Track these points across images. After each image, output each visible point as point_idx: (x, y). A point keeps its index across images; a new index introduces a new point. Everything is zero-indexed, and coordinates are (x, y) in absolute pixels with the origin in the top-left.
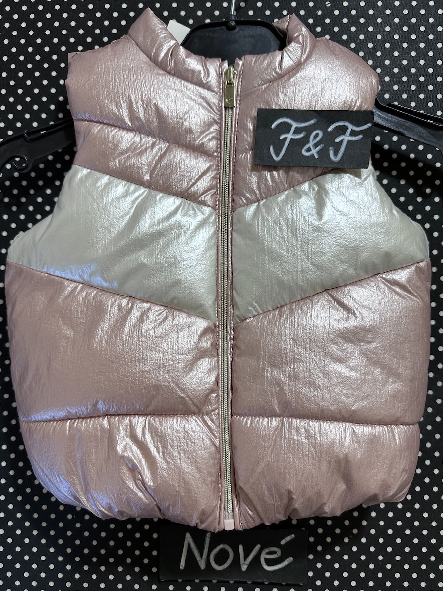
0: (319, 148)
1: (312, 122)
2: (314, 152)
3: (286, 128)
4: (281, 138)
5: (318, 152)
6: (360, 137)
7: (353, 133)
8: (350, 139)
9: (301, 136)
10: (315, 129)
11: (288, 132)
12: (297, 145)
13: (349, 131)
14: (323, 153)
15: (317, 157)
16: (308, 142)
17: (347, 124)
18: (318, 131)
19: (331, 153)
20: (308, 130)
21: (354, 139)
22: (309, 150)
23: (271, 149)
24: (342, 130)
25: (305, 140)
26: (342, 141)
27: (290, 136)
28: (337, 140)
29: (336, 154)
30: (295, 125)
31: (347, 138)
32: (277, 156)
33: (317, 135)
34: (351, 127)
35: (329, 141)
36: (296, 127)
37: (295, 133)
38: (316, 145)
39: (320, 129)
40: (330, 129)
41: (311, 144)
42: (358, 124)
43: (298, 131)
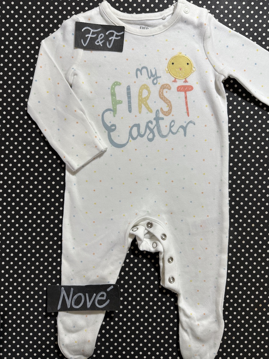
1: (99, 30)
2: (100, 43)
3: (88, 31)
4: (86, 36)
6: (119, 38)
8: (116, 38)
9: (95, 36)
11: (89, 34)
12: (93, 40)
13: (115, 35)
14: (104, 44)
15: (101, 46)
17: (114, 31)
18: (102, 34)
20: (97, 34)
23: (82, 40)
24: (112, 34)
28: (110, 39)
29: (109, 45)
30: (92, 31)
31: (114, 38)
32: (85, 44)
37: (92, 34)
40: (107, 34)
41: (99, 40)
42: (118, 32)
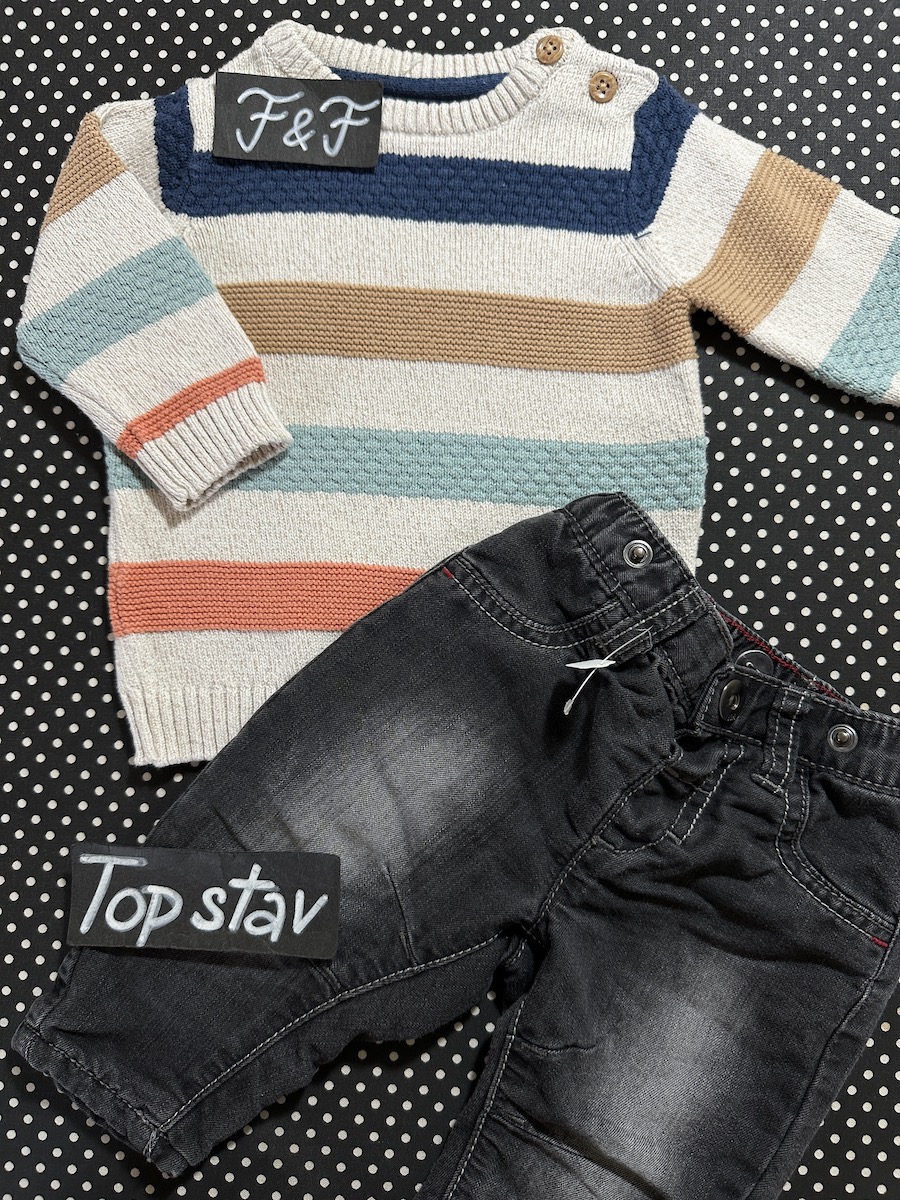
0: (308, 136)
1: (297, 96)
2: (301, 141)
3: (258, 103)
4: (252, 119)
5: (307, 142)
6: (365, 121)
7: (356, 115)
8: (353, 123)
9: (281, 117)
10: (302, 107)
11: (263, 111)
12: (275, 130)
13: (349, 112)
14: (314, 143)
15: (305, 148)
16: (292, 125)
17: (346, 100)
18: (306, 111)
19: (326, 143)
20: (292, 108)
21: (358, 123)
22: (293, 138)
23: (238, 133)
24: (340, 110)
25: (288, 123)
26: (340, 126)
27: (265, 116)
28: (334, 125)
29: (332, 145)
30: (272, 100)
31: (346, 121)
32: (247, 144)
33: (304, 117)
34: (352, 105)
35: (321, 124)
36: (274, 104)
37: (273, 111)
38: (303, 131)
39: (309, 108)
40: (323, 108)
41: (295, 130)
42: (362, 102)
43: (276, 109)
